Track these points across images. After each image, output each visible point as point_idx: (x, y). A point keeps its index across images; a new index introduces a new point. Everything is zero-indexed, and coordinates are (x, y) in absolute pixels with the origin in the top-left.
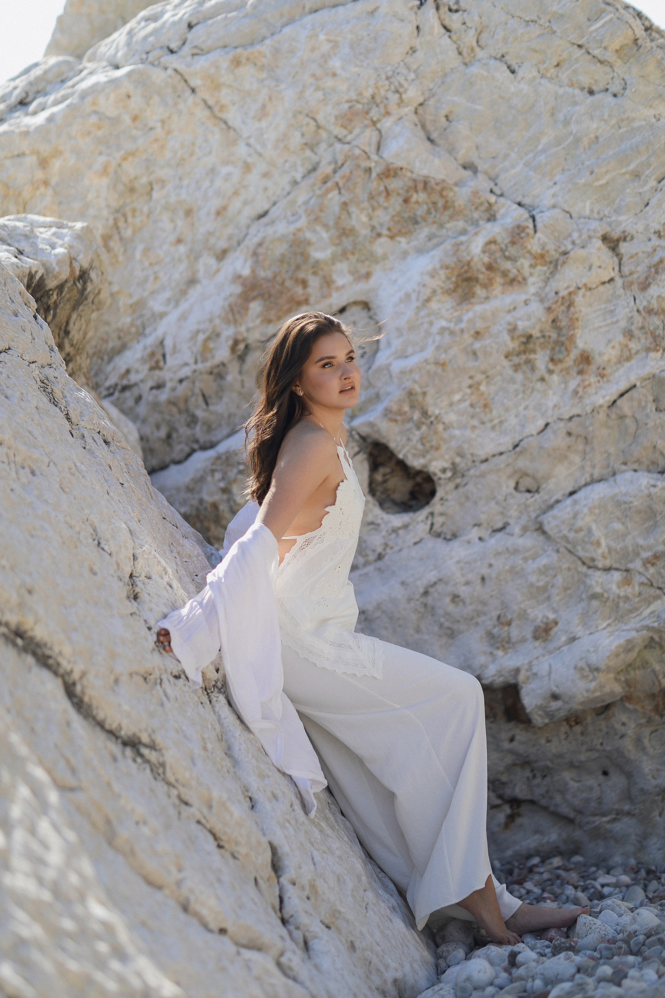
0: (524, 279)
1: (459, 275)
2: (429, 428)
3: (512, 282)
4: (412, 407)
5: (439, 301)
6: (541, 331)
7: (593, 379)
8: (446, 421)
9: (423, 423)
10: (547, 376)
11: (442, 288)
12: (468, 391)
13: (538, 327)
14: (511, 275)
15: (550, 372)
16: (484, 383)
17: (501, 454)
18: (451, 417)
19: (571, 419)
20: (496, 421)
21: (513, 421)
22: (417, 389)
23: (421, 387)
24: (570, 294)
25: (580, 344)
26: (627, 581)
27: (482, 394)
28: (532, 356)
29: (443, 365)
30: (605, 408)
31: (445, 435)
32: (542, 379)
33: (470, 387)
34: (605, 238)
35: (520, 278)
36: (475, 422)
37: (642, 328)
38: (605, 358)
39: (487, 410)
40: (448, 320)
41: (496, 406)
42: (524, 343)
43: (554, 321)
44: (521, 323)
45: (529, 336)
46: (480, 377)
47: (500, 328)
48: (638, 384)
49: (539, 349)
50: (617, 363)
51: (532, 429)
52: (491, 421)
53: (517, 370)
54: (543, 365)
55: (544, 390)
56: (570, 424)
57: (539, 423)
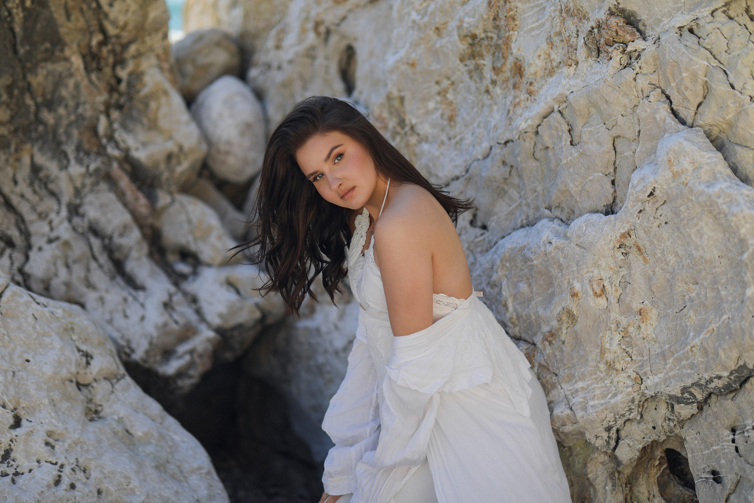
2: (402, 139)
4: (391, 113)
6: (485, 31)
7: (523, 96)
8: (421, 133)
9: (398, 133)
10: (491, 87)
12: (438, 98)
13: (481, 26)
15: (494, 82)
16: (451, 91)
17: (457, 178)
18: (425, 129)
19: (506, 143)
20: (458, 139)
21: (469, 139)
22: (395, 93)
23: (400, 91)
25: (515, 51)
27: (451, 103)
28: (482, 62)
29: (413, 65)
30: (531, 135)
31: (417, 150)
32: (487, 91)
33: (439, 94)
36: (444, 138)
37: (559, 34)
38: (532, 70)
39: (452, 123)
40: (418, 12)
41: (458, 119)
42: (472, 45)
43: (494, 19)
44: (467, 20)
45: (474, 37)
46: (446, 83)
47: (453, 24)
48: (556, 107)
49: (485, 53)
50: (543, 77)
51: (479, 151)
52: (455, 137)
53: (471, 77)
54: (488, 74)
55: (490, 106)
56: (506, 150)
57: (486, 145)
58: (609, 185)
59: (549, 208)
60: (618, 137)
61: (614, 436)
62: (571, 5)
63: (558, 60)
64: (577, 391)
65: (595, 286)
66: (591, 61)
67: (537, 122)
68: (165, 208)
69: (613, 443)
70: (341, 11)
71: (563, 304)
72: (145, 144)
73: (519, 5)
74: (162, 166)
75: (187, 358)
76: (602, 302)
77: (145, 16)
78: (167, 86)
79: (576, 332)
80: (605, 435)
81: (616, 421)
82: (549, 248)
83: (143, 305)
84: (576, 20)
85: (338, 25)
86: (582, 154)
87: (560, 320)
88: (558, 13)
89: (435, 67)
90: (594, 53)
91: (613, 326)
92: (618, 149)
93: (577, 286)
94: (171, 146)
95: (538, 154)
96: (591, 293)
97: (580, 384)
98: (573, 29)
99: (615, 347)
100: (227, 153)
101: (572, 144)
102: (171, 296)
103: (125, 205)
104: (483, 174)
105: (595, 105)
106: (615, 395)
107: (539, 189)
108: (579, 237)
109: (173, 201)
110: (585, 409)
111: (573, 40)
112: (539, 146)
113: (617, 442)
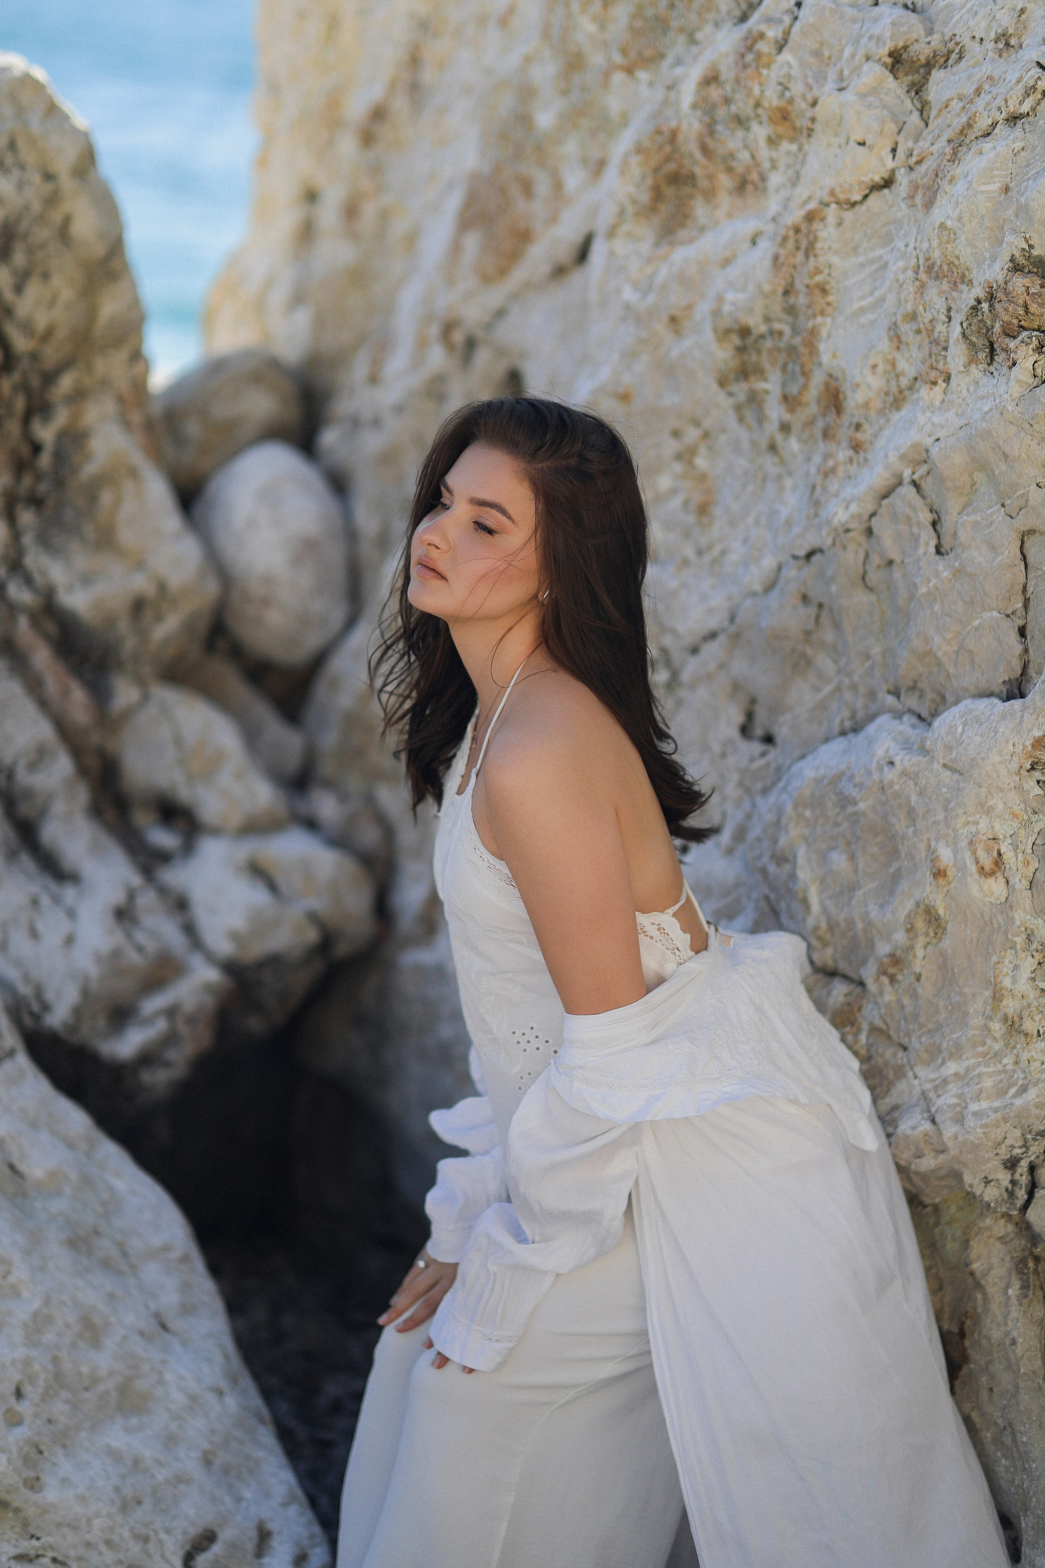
0: (763, 178)
1: (656, 170)
3: (742, 186)
5: (630, 236)
6: (767, 319)
7: (843, 454)
10: (779, 438)
11: (634, 202)
12: (678, 467)
13: (759, 309)
14: (740, 169)
15: (786, 428)
16: (703, 450)
17: (714, 635)
19: (810, 555)
20: (716, 552)
21: (738, 550)
24: (810, 217)
25: (825, 358)
27: (702, 478)
28: (761, 385)
29: (625, 398)
30: (857, 535)
32: (773, 448)
33: (679, 457)
34: (899, 61)
35: (754, 176)
36: (689, 551)
37: (913, 317)
38: (860, 397)
39: (705, 520)
40: (636, 286)
41: (718, 511)
42: (741, 350)
43: (786, 293)
44: (730, 296)
45: (745, 332)
46: (692, 434)
47: (704, 308)
48: (907, 474)
49: (767, 367)
50: (881, 412)
51: (755, 578)
52: (710, 547)
53: (741, 419)
54: (775, 411)
55: (779, 478)
56: (809, 571)
57: (769, 562)
58: (1013, 637)
59: (896, 693)
60: (1031, 532)
61: (1024, 1180)
62: (936, 255)
63: (911, 372)
64: (945, 1081)
65: (981, 854)
66: (976, 372)
67: (870, 508)
68: (128, 714)
69: (1021, 1195)
70: (495, 296)
71: (918, 894)
72: (86, 580)
73: (835, 260)
74: (123, 625)
75: (161, 1025)
76: (996, 887)
77: (92, 314)
78: (138, 458)
79: (943, 954)
80: (1004, 1177)
81: (1026, 1146)
82: (890, 775)
83: (71, 914)
84: (945, 286)
85: (489, 326)
86: (958, 573)
87: (911, 930)
88: (910, 273)
89: (670, 400)
90: (982, 355)
91: (1020, 940)
92: (1031, 559)
93: (945, 855)
94: (140, 583)
95: (874, 577)
96: (973, 868)
97: (952, 1068)
98: (940, 305)
99: (1023, 985)
100: (266, 602)
101: (939, 551)
102: (131, 895)
103: (43, 704)
104: (764, 624)
105: (983, 466)
106: (1024, 1089)
107: (876, 651)
108: (949, 748)
109: (146, 698)
110: (960, 1120)
111: (940, 328)
112: (876, 560)
113: (1031, 1194)
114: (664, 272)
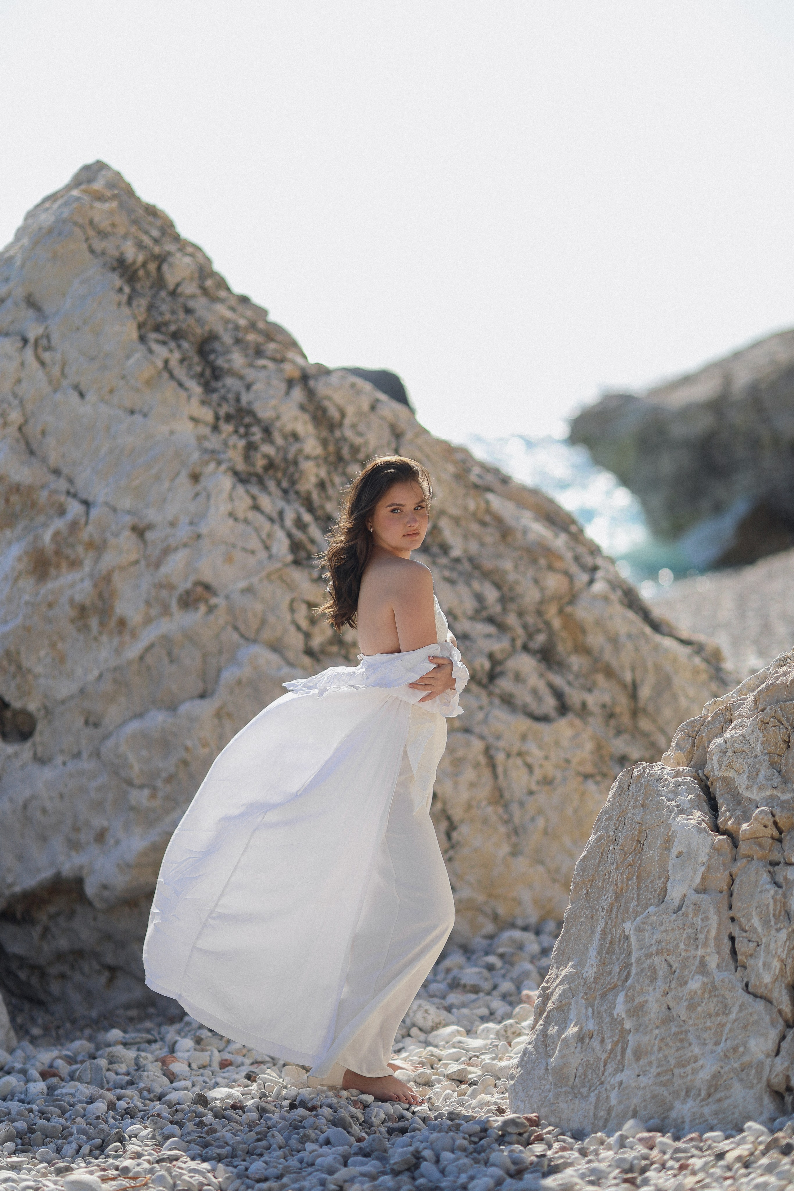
0: (81, 562)
1: (36, 560)
3: (73, 564)
5: (24, 580)
11: (25, 570)
14: (72, 559)
24: (109, 573)
26: (153, 796)
34: (134, 529)
35: (78, 561)
114: (42, 591)
